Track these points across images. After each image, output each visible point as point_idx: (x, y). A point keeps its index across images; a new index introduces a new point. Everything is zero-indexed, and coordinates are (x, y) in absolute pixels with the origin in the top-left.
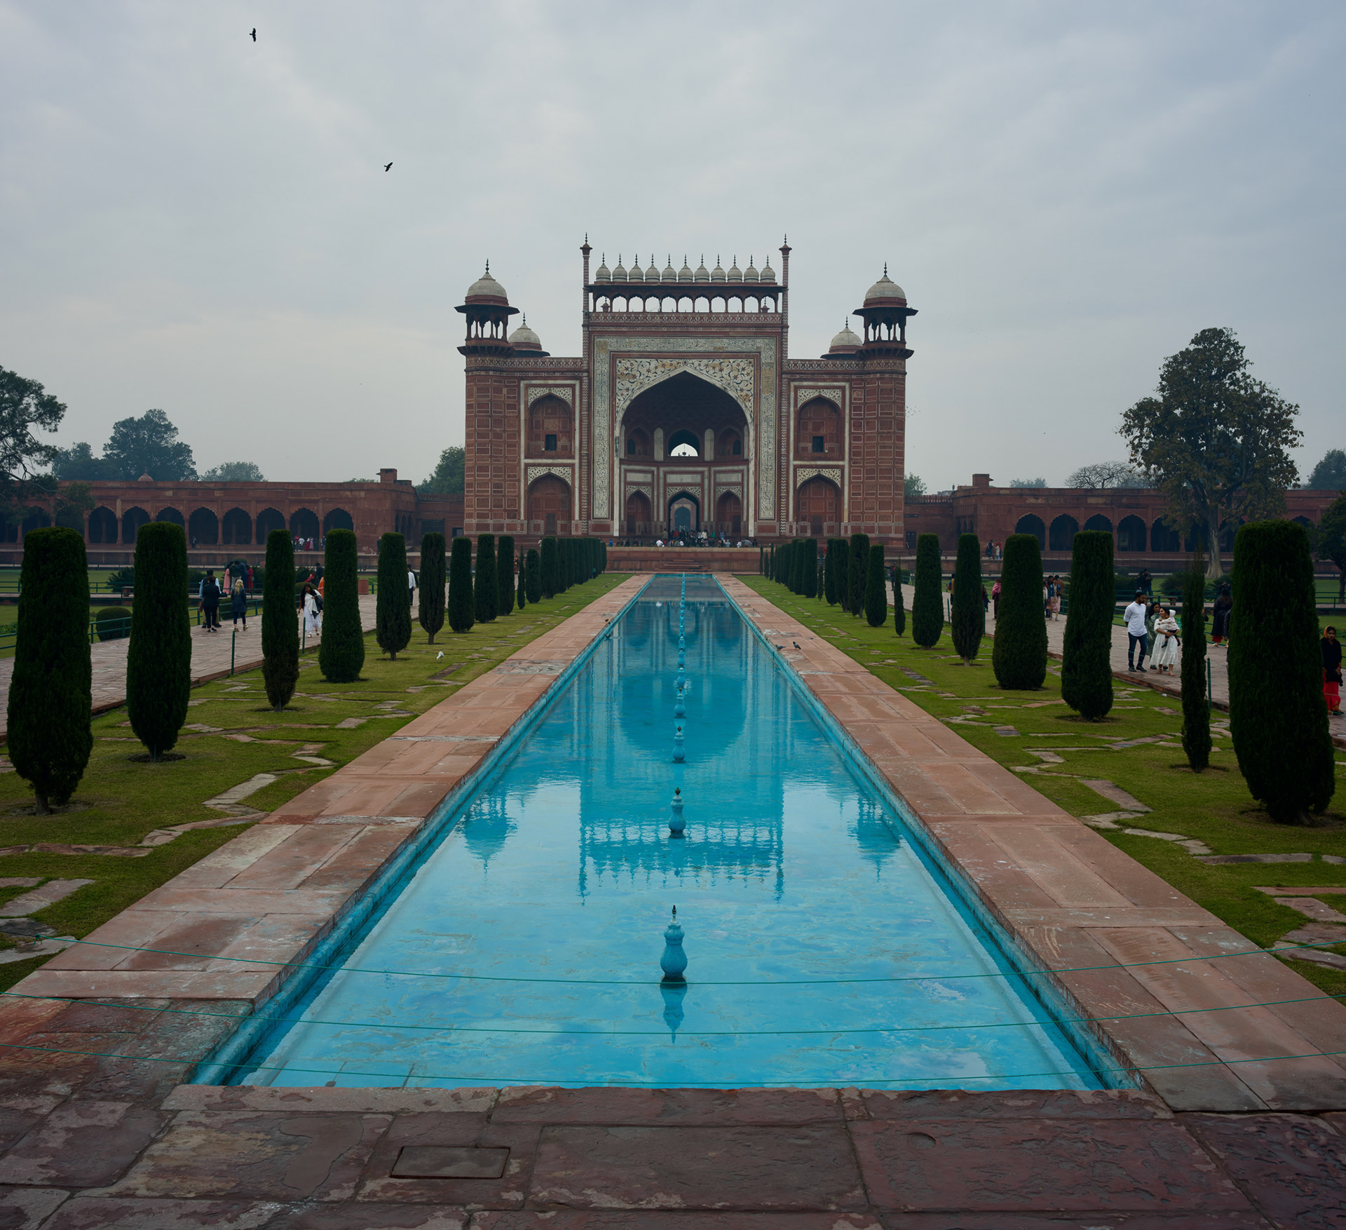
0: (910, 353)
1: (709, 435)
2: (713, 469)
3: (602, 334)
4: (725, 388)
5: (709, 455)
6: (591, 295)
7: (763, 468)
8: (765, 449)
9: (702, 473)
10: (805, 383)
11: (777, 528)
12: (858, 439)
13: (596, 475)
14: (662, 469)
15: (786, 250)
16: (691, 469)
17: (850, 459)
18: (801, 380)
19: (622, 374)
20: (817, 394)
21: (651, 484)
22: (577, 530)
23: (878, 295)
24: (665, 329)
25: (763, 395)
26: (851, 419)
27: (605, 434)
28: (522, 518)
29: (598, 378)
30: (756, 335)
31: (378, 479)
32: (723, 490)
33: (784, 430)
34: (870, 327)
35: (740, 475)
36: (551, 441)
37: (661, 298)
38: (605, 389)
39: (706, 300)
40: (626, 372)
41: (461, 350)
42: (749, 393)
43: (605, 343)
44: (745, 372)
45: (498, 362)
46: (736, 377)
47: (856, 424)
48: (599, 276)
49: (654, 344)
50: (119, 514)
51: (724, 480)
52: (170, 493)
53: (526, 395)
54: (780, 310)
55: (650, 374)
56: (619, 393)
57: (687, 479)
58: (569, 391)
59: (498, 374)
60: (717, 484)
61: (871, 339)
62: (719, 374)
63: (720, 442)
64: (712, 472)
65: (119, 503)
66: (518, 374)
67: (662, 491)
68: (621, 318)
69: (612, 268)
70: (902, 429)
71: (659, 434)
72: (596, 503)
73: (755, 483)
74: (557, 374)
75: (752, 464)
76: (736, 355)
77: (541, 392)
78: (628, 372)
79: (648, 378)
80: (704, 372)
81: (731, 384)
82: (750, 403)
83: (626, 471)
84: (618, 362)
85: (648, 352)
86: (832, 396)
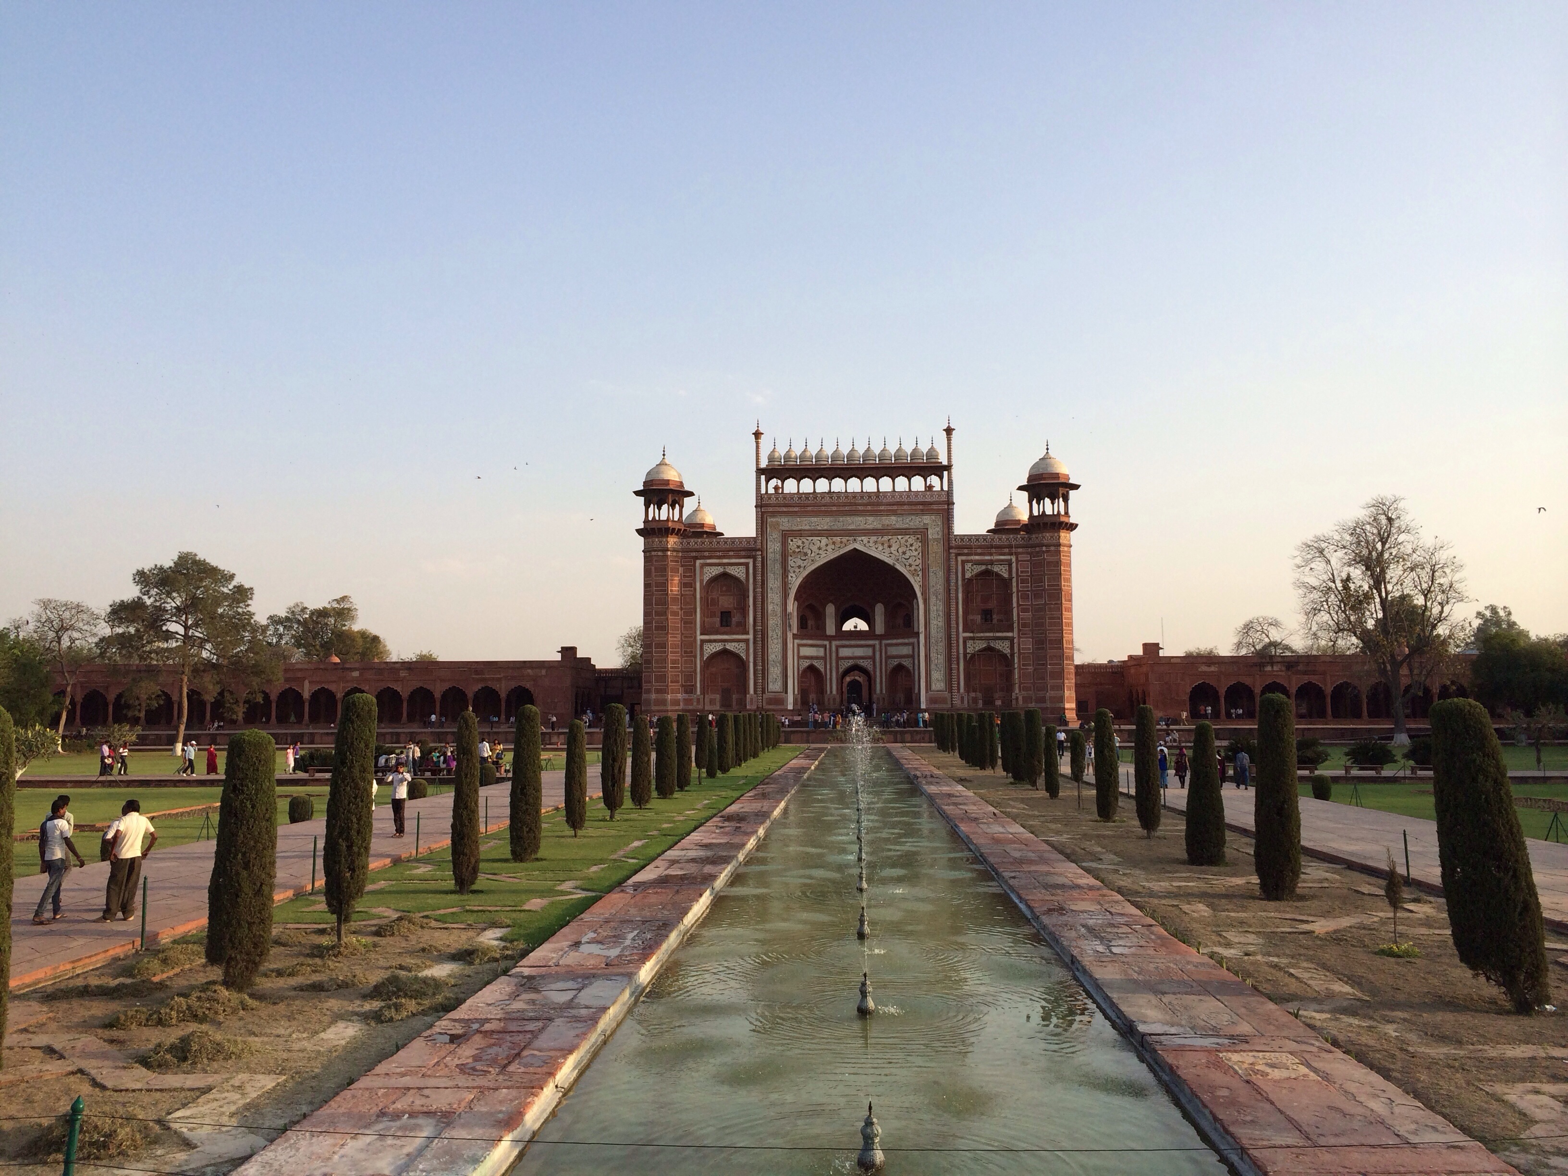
0: (1074, 526)
1: (879, 610)
2: (884, 642)
3: (774, 514)
4: (894, 564)
5: (880, 629)
6: (763, 477)
7: (932, 640)
8: (935, 622)
9: (873, 646)
10: (972, 558)
11: (949, 699)
12: (1025, 610)
13: (770, 650)
14: (834, 643)
15: (949, 431)
16: (863, 642)
17: (1019, 630)
18: (967, 554)
19: (794, 552)
20: (984, 568)
21: (824, 658)
22: (751, 704)
23: (1041, 472)
24: (834, 508)
25: (931, 570)
26: (1018, 591)
27: (779, 610)
29: (770, 556)
30: (923, 512)
31: (558, 657)
32: (895, 662)
33: (953, 603)
34: (1034, 502)
35: (911, 647)
36: (726, 617)
37: (830, 478)
38: (778, 566)
39: (874, 480)
40: (797, 550)
41: (639, 532)
42: (917, 568)
43: (778, 524)
44: (913, 548)
45: (675, 543)
46: (904, 553)
47: (1024, 596)
48: (771, 459)
49: (824, 523)
50: (306, 695)
51: (895, 653)
52: (356, 674)
53: (702, 574)
55: (821, 552)
56: (791, 570)
57: (859, 652)
58: (742, 569)
59: (675, 554)
60: (888, 657)
61: (1036, 513)
62: (887, 550)
63: (890, 616)
64: (883, 645)
65: (307, 683)
66: (694, 554)
67: (834, 664)
68: (792, 499)
69: (782, 452)
70: (1069, 599)
71: (830, 609)
72: (771, 677)
73: (926, 656)
74: (731, 553)
75: (922, 637)
76: (904, 532)
77: (716, 571)
78: (799, 550)
79: (819, 556)
80: (874, 549)
81: (900, 560)
82: (918, 578)
83: (799, 646)
84: (789, 540)
85: (819, 531)
86: (999, 570)
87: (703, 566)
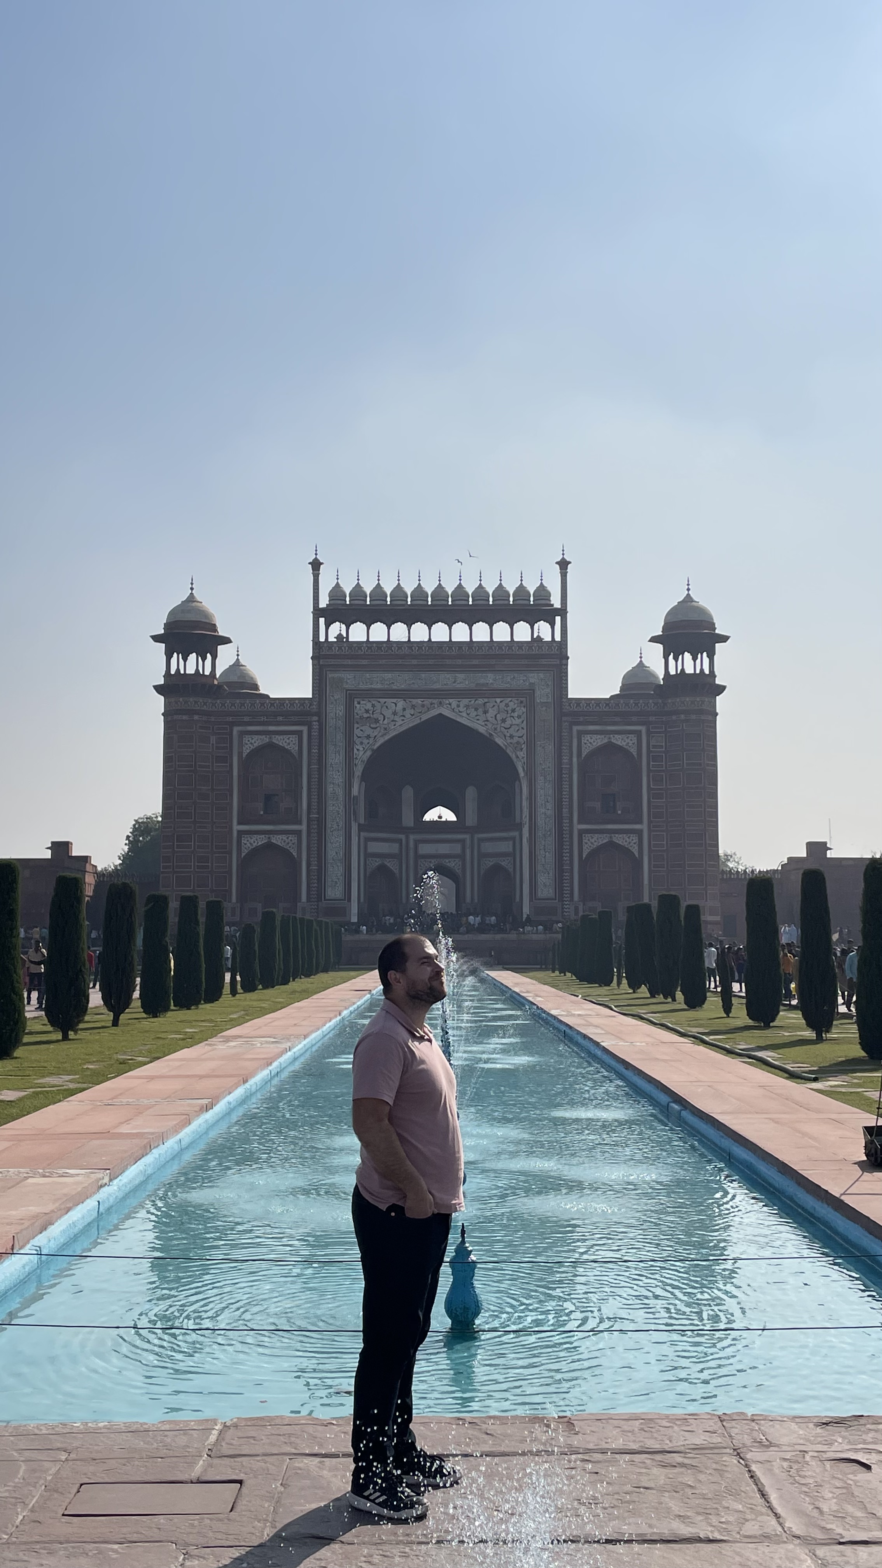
0: (722, 688)
1: (471, 793)
2: (477, 836)
3: (336, 668)
4: (491, 735)
5: (471, 819)
6: (322, 621)
7: (540, 834)
8: (542, 811)
9: (463, 841)
10: (591, 728)
11: (560, 909)
12: (659, 796)
13: (329, 845)
14: (412, 837)
15: (563, 565)
16: (449, 837)
17: (650, 822)
18: (585, 723)
19: (361, 718)
20: (606, 741)
21: (398, 857)
22: (303, 914)
23: (681, 618)
24: (414, 662)
25: (539, 743)
26: (649, 771)
27: (340, 792)
28: (234, 899)
29: (331, 723)
30: (529, 669)
31: (48, 855)
32: (490, 862)
33: (566, 786)
34: (671, 657)
35: (511, 843)
36: (271, 801)
37: (409, 623)
38: (340, 736)
39: (465, 627)
40: (366, 715)
41: (159, 689)
42: (521, 740)
43: (340, 680)
44: (516, 714)
45: (205, 704)
46: (504, 721)
47: (657, 778)
48: (332, 597)
49: (401, 680)
51: (490, 850)
53: (241, 744)
55: (396, 718)
56: (358, 741)
57: (444, 849)
58: (294, 739)
59: (205, 718)
60: (482, 856)
61: (672, 672)
62: (482, 718)
63: (484, 802)
64: (475, 841)
66: (230, 719)
67: (411, 865)
68: (359, 648)
69: (348, 587)
70: (715, 783)
71: (408, 793)
72: (329, 880)
73: (530, 853)
74: (279, 719)
75: (526, 829)
76: (504, 693)
77: (257, 741)
78: (368, 715)
79: (394, 723)
80: (464, 714)
81: (498, 730)
82: (522, 753)
83: (367, 840)
84: (356, 703)
85: (394, 690)
86: (625, 744)
87: (242, 734)
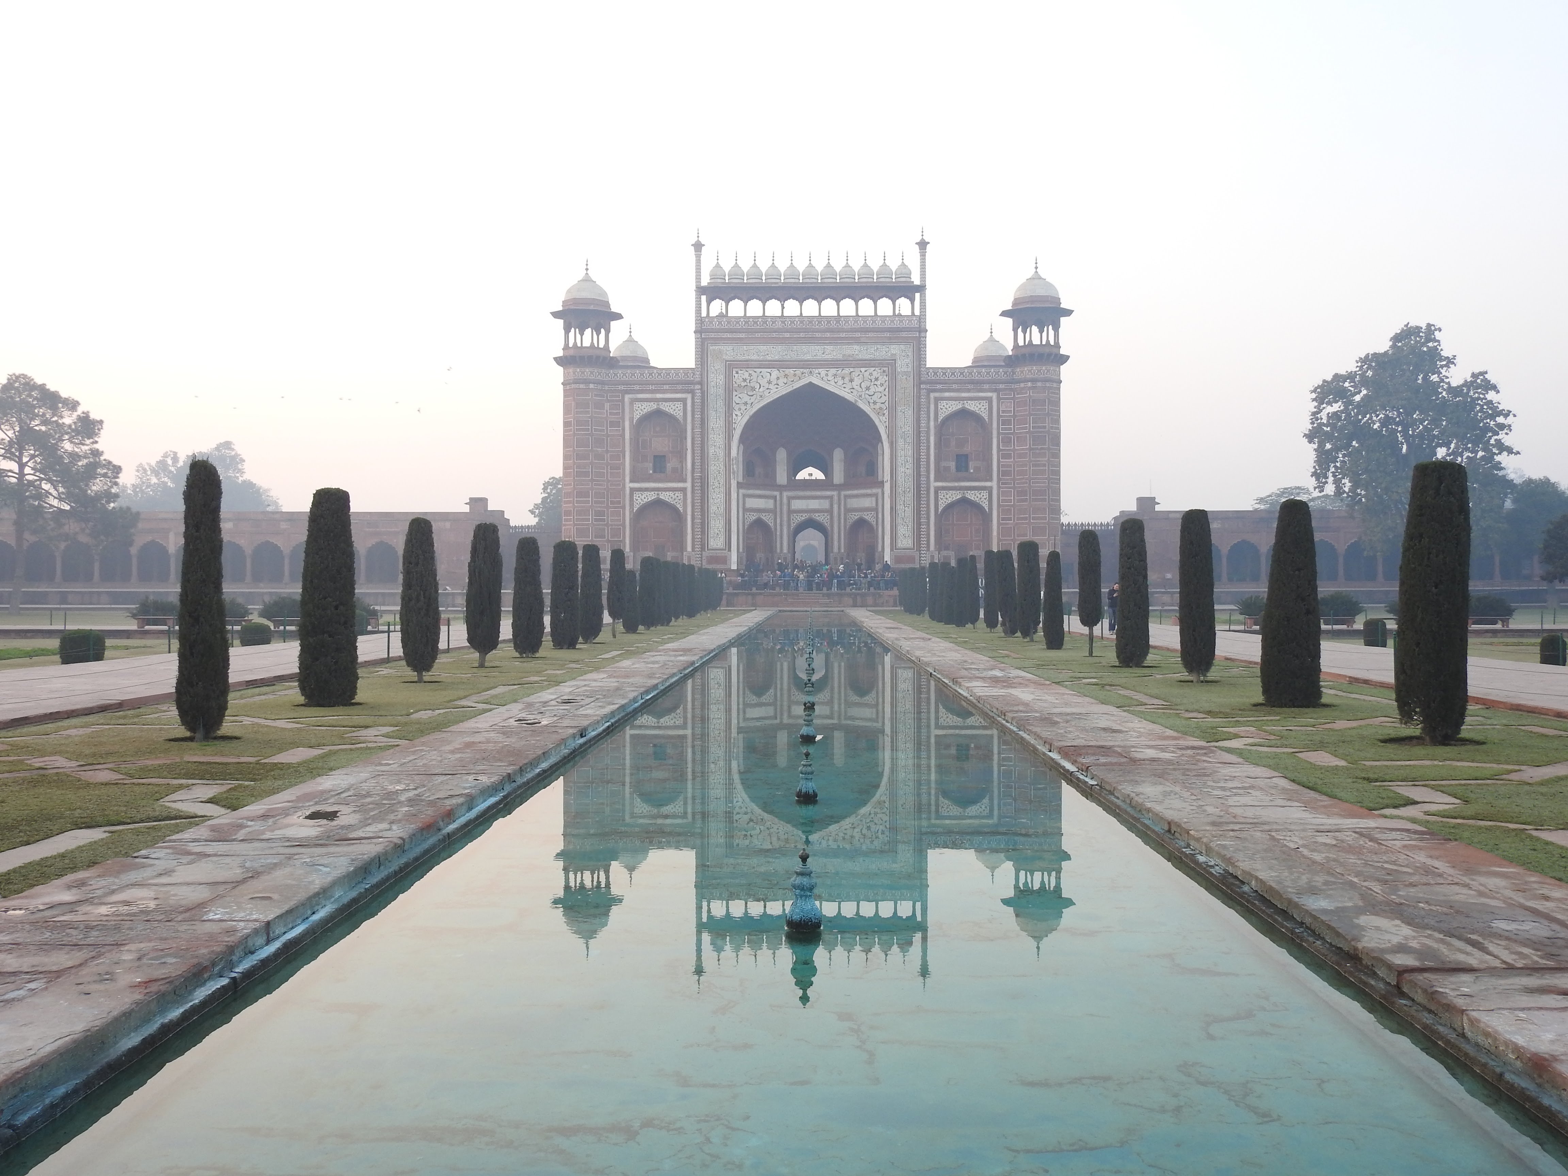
1: (838, 455)
2: (843, 493)
3: (716, 341)
4: (856, 401)
5: (838, 477)
6: (704, 298)
7: (900, 490)
8: (903, 469)
9: (831, 498)
10: (947, 394)
11: (917, 558)
12: (1008, 456)
13: (711, 501)
14: (785, 494)
15: (923, 245)
16: (818, 493)
17: (999, 480)
18: (941, 391)
19: (740, 386)
20: (960, 406)
21: (773, 511)
22: (689, 559)
23: (1029, 294)
24: (787, 335)
25: (899, 409)
26: (999, 433)
27: (721, 453)
28: (628, 549)
29: (712, 391)
30: (890, 341)
31: (467, 509)
32: (855, 516)
33: (923, 447)
34: (1020, 330)
35: (874, 499)
36: (659, 462)
37: (783, 299)
38: (721, 403)
39: (833, 303)
40: (743, 384)
41: (559, 361)
42: (883, 406)
43: (720, 352)
44: (878, 383)
45: (599, 374)
46: (868, 388)
47: (1006, 440)
48: (713, 276)
49: (775, 352)
50: (173, 549)
51: (855, 506)
53: (632, 411)
54: (917, 312)
55: (771, 386)
56: (736, 407)
57: (814, 504)
58: (680, 405)
59: (599, 387)
60: (848, 510)
61: (1021, 343)
62: (849, 386)
63: (851, 462)
64: (842, 497)
65: (173, 536)
66: (622, 388)
67: (785, 518)
68: (738, 323)
69: (727, 267)
70: (1058, 444)
71: (782, 455)
72: (712, 533)
73: (891, 508)
74: (666, 387)
75: (887, 487)
76: (868, 363)
77: (648, 408)
78: (746, 384)
79: (769, 391)
80: (833, 383)
81: (863, 396)
82: (884, 418)
83: (745, 496)
84: (734, 372)
85: (769, 361)
86: (977, 409)
87: (633, 401)
